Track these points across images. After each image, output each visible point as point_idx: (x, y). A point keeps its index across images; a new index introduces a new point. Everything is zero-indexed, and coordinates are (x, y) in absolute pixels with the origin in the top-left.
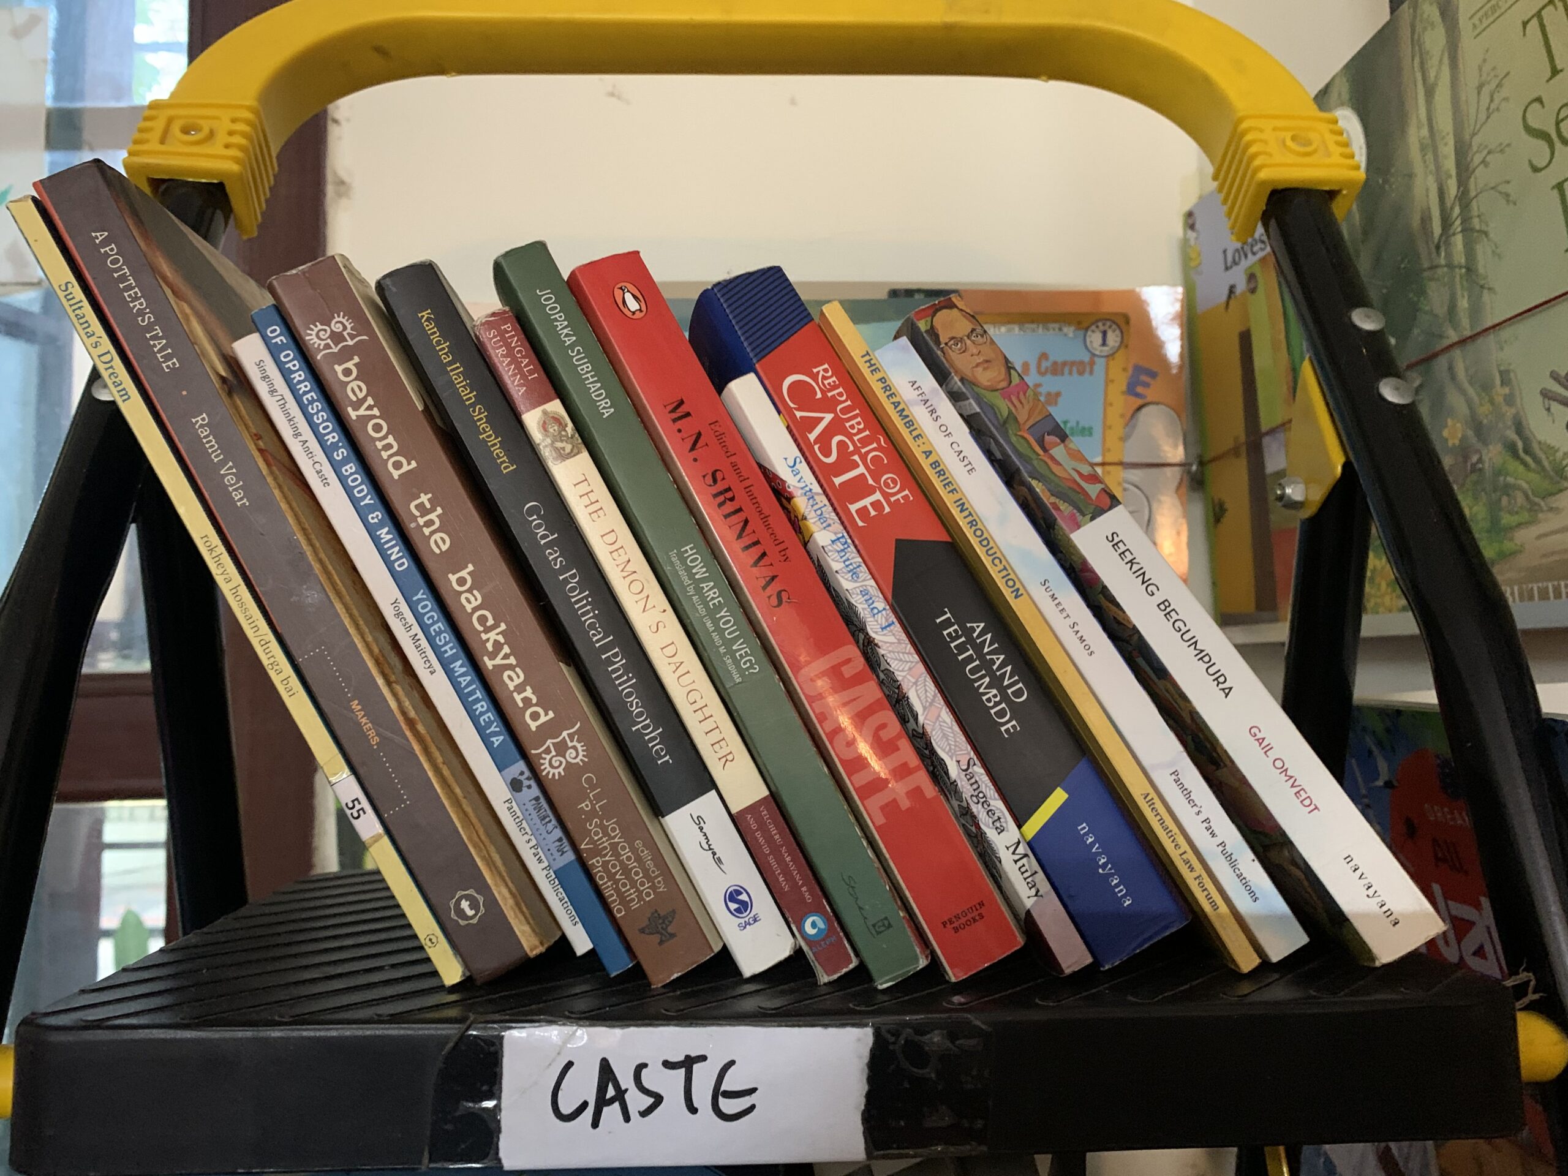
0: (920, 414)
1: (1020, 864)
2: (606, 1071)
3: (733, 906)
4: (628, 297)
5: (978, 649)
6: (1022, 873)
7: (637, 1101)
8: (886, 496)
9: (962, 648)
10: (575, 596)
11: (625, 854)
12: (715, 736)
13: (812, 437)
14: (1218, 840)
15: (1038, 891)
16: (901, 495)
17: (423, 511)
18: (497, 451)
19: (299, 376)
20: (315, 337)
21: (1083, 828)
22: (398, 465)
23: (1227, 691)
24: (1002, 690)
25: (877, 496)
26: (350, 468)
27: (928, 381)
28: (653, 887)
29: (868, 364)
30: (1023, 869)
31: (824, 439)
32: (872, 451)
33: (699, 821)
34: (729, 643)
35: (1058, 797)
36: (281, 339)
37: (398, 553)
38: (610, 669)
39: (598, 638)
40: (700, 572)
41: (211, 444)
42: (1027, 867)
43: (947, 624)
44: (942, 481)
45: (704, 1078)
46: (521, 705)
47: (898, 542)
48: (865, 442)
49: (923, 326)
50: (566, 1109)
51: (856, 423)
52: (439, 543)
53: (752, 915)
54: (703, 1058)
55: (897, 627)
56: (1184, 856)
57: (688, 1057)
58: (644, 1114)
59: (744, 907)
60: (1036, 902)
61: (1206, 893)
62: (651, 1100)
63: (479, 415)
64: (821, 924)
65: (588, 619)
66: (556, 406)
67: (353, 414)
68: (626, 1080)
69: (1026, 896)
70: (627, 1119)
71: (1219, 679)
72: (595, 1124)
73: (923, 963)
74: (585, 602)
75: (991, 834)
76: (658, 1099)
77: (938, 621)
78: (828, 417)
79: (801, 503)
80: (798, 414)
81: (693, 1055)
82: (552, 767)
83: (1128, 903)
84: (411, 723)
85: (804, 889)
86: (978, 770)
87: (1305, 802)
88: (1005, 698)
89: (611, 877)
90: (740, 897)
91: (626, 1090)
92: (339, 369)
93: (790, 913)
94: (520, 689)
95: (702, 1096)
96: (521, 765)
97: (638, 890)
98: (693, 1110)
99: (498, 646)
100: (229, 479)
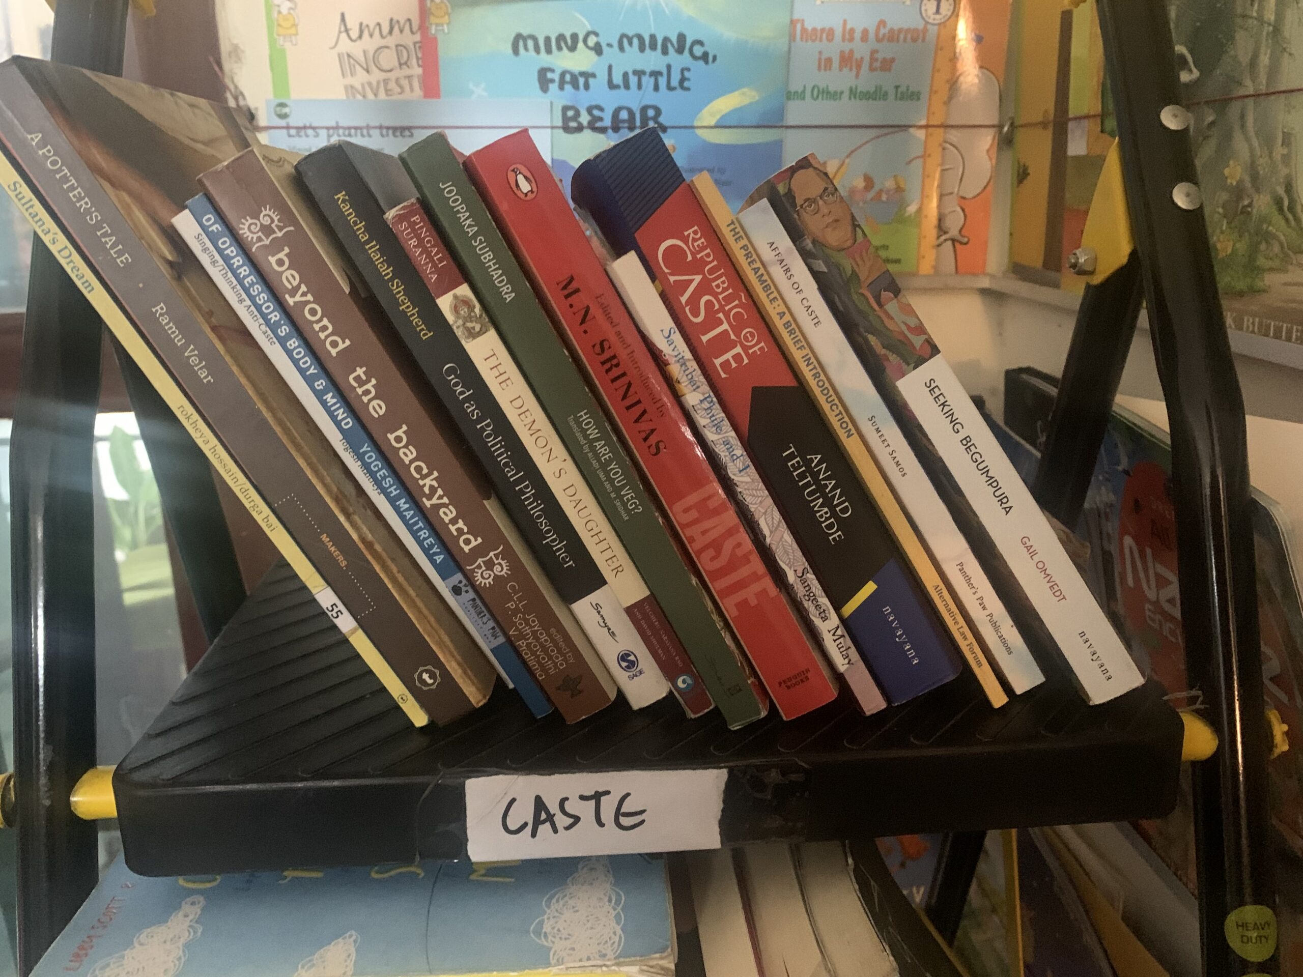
0: (777, 272)
1: (838, 642)
2: (539, 804)
3: (624, 664)
4: (521, 179)
5: (815, 476)
6: (839, 649)
7: (562, 821)
8: (745, 349)
9: (802, 476)
10: (491, 441)
11: (544, 637)
12: (608, 554)
13: (683, 299)
14: (987, 612)
15: (850, 660)
16: (758, 346)
17: (361, 383)
18: (415, 320)
19: (238, 261)
20: (248, 229)
21: (887, 609)
22: (334, 344)
23: (1008, 510)
24: (832, 508)
25: (738, 349)
26: (293, 343)
27: (785, 242)
28: (565, 660)
29: (733, 233)
30: (840, 646)
31: (694, 301)
32: (734, 308)
33: (597, 607)
34: (617, 490)
35: (870, 588)
36: (216, 228)
37: (343, 413)
38: (523, 498)
39: (512, 474)
40: (593, 433)
41: (172, 329)
42: (843, 644)
43: (792, 456)
44: (792, 339)
45: (608, 806)
46: (455, 533)
47: (755, 389)
48: (728, 300)
49: (781, 188)
50: (512, 827)
51: (721, 283)
52: (377, 408)
53: (638, 670)
54: (607, 793)
55: (752, 469)
56: (960, 630)
57: (597, 792)
58: (567, 828)
59: (632, 665)
60: (847, 670)
61: (974, 655)
62: (571, 820)
63: (397, 288)
64: (689, 681)
65: (503, 460)
66: (464, 290)
67: (291, 301)
68: (554, 808)
69: (841, 664)
70: (555, 831)
71: (1003, 500)
72: (534, 835)
73: (764, 714)
74: (499, 445)
75: (817, 622)
76: (577, 819)
77: (784, 455)
78: (698, 278)
79: (675, 369)
80: (672, 279)
81: (600, 790)
82: (484, 578)
83: (916, 662)
84: (369, 546)
85: (677, 658)
86: (811, 576)
87: (1056, 594)
88: (834, 514)
89: (534, 653)
90: (629, 658)
91: (554, 815)
92: (273, 260)
93: (669, 671)
94: (454, 521)
95: (608, 814)
96: (459, 576)
97: (554, 662)
98: (601, 824)
99: (433, 490)
100: (194, 360)
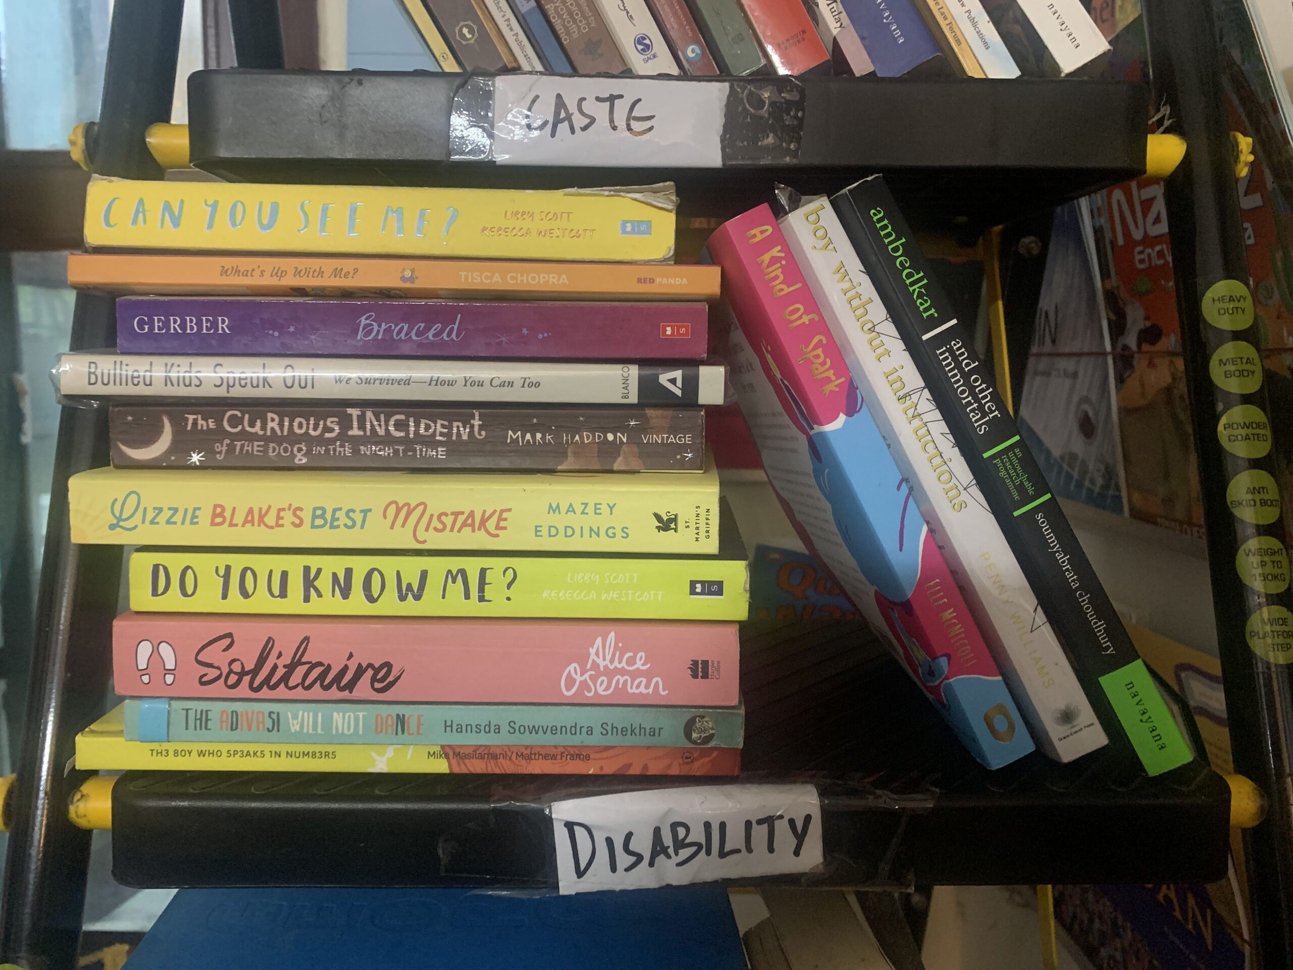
2: (560, 102)
3: (640, 47)
6: (832, 13)
7: (579, 121)
15: (842, 24)
30: (833, 10)
42: (835, 9)
50: (535, 124)
53: (652, 53)
56: (941, 10)
57: (611, 95)
58: (584, 129)
59: (647, 47)
60: (839, 32)
61: (954, 34)
62: (587, 121)
64: (698, 51)
68: (572, 107)
69: (834, 28)
70: (573, 131)
72: (553, 135)
73: (759, 68)
76: (593, 121)
85: (687, 27)
89: (560, 16)
90: (645, 42)
91: (573, 113)
95: (620, 121)
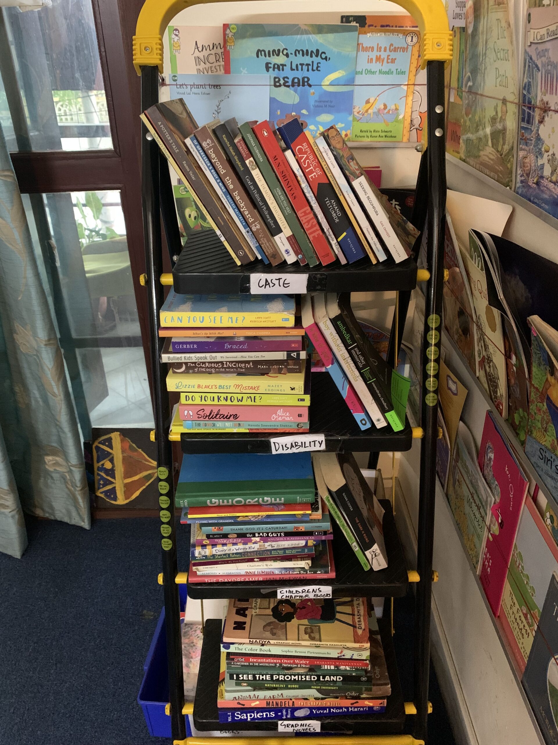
0: (324, 154)
2: (266, 280)
3: (286, 252)
4: (265, 132)
5: (333, 205)
6: (336, 248)
8: (317, 173)
9: (329, 206)
10: (256, 195)
11: (268, 244)
12: (283, 224)
13: (302, 161)
14: (373, 241)
15: (338, 250)
16: (320, 173)
17: (228, 181)
18: (240, 165)
19: (201, 151)
20: (204, 144)
21: (349, 239)
22: (222, 171)
23: (377, 215)
24: (336, 214)
25: (315, 174)
26: (213, 171)
27: (327, 147)
28: (273, 250)
29: (314, 145)
31: (304, 161)
32: (314, 163)
33: (280, 238)
34: (285, 207)
35: (345, 234)
36: (196, 143)
37: (223, 188)
38: (263, 209)
39: (261, 203)
40: (280, 193)
41: (187, 168)
43: (327, 201)
44: (328, 171)
46: (248, 218)
47: (319, 184)
48: (313, 161)
49: (326, 134)
50: (260, 286)
51: (311, 157)
52: (231, 187)
55: (317, 203)
58: (272, 286)
59: (288, 253)
60: (338, 254)
61: (370, 252)
63: (236, 158)
64: (301, 256)
65: (259, 200)
66: (252, 159)
67: (213, 161)
69: (336, 252)
70: (270, 287)
71: (376, 212)
72: (265, 288)
73: (318, 263)
74: (258, 196)
75: (331, 241)
76: (275, 284)
77: (325, 200)
78: (305, 156)
79: (299, 178)
80: (299, 156)
81: (280, 278)
82: (254, 229)
84: (228, 220)
85: (298, 251)
86: (330, 230)
87: (388, 236)
88: (337, 215)
90: (288, 251)
91: (270, 283)
92: (209, 151)
93: (297, 254)
94: (248, 215)
95: (281, 284)
96: (248, 228)
97: (270, 250)
98: (280, 286)
99: (243, 207)
100: (191, 175)
